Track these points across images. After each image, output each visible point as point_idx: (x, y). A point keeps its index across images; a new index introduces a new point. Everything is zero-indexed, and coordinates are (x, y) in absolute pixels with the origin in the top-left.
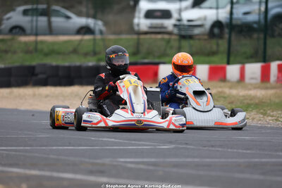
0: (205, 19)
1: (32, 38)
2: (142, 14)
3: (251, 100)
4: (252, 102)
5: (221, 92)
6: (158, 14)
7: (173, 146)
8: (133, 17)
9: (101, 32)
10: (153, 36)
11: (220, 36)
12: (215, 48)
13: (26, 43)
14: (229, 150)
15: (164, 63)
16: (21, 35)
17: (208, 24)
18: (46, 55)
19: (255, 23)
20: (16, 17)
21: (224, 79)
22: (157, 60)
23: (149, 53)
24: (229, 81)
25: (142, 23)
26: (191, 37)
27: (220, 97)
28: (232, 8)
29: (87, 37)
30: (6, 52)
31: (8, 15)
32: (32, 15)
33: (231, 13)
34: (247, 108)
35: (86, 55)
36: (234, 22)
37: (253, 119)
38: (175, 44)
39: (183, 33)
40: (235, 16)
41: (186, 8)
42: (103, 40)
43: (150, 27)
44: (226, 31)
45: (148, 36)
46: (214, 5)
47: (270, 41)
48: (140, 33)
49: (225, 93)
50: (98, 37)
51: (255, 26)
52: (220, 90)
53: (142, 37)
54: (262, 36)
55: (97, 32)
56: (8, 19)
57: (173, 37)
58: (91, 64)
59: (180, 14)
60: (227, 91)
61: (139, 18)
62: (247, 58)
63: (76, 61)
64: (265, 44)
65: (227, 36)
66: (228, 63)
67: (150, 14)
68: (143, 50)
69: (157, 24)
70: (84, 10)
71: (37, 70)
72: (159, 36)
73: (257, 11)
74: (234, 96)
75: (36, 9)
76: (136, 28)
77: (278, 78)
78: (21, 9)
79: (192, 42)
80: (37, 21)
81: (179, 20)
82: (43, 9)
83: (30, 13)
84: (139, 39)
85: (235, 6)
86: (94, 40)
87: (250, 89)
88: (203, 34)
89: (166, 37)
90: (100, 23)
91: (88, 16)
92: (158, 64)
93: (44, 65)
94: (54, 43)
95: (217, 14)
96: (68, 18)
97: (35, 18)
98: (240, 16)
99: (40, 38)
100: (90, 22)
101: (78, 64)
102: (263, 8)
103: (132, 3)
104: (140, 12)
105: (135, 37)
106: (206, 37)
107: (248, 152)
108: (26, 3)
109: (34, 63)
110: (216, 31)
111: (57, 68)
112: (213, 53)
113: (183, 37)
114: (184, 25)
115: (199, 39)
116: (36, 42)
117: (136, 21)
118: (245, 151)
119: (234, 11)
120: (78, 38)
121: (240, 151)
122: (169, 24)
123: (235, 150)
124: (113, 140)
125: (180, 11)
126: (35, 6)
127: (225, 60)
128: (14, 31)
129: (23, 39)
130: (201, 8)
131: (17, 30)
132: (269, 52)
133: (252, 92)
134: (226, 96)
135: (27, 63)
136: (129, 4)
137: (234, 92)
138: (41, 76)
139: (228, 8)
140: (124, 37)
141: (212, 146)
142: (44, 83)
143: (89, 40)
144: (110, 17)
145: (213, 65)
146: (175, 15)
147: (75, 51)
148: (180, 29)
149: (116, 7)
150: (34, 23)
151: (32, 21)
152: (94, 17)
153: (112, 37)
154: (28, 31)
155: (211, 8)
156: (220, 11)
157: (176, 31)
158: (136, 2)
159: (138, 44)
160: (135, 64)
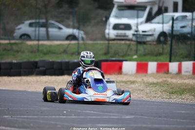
0: (155, 30)
1: (35, 43)
2: (111, 27)
3: (186, 86)
4: (187, 87)
5: (165, 81)
6: (122, 27)
7: (132, 117)
8: (105, 29)
9: (83, 39)
10: (119, 42)
11: (165, 43)
12: (161, 50)
13: (31, 46)
14: (171, 120)
15: (126, 60)
16: (28, 40)
17: (156, 34)
18: (45, 54)
19: (189, 33)
20: (24, 28)
21: (167, 72)
22: (121, 59)
23: (116, 53)
24: (171, 73)
25: (111, 33)
26: (144, 43)
27: (165, 84)
28: (173, 23)
29: (73, 42)
30: (18, 51)
31: (19, 27)
32: (36, 27)
33: (173, 27)
34: (183, 91)
35: (72, 54)
36: (174, 33)
37: (187, 99)
38: (134, 47)
39: (139, 40)
40: (175, 29)
41: (141, 23)
42: (84, 44)
43: (117, 36)
44: (169, 39)
45: (115, 42)
46: (161, 21)
48: (109, 40)
49: (168, 82)
50: (81, 42)
51: (189, 36)
52: (165, 79)
53: (111, 42)
54: (193, 43)
55: (80, 39)
56: (19, 29)
57: (132, 43)
58: (76, 61)
59: (137, 27)
60: (169, 80)
61: (109, 29)
62: (183, 58)
63: (66, 58)
65: (169, 42)
66: (170, 61)
67: (116, 27)
68: (112, 51)
69: (121, 33)
70: (71, 23)
71: (39, 65)
72: (123, 42)
73: (190, 26)
74: (174, 84)
75: (39, 22)
76: (107, 36)
78: (28, 22)
79: (145, 46)
80: (39, 31)
81: (137, 31)
82: (43, 23)
83: (34, 25)
84: (109, 44)
85: (175, 22)
86: (78, 44)
87: (185, 79)
88: (153, 41)
89: (128, 42)
90: (82, 32)
91: (74, 28)
92: (122, 61)
93: (44, 61)
94: (50, 46)
95: (163, 27)
96: (60, 28)
97: (37, 29)
98: (179, 29)
99: (41, 42)
100: (75, 32)
101: (67, 60)
102: (194, 24)
103: (104, 19)
104: (109, 26)
105: (106, 42)
106: (155, 43)
107: (184, 121)
108: (31, 18)
109: (37, 60)
110: (162, 39)
111: (53, 63)
112: (160, 54)
113: (139, 43)
114: (140, 35)
115: (150, 44)
116: (38, 45)
117: (107, 31)
118: (182, 120)
119: (175, 25)
120: (67, 42)
121: (178, 120)
122: (129, 33)
123: (175, 120)
124: (92, 112)
125: (137, 25)
126: (37, 21)
127: (168, 59)
128: (23, 37)
129: (29, 43)
130: (151, 23)
131: (25, 37)
133: (187, 81)
134: (168, 83)
135: (32, 60)
136: (102, 20)
137: (174, 81)
138: (42, 69)
139: (171, 22)
140: (99, 42)
141: (160, 117)
142: (44, 73)
143: (75, 44)
144: (89, 29)
145: (159, 62)
146: (134, 28)
147: (65, 52)
148: (137, 37)
149: (93, 22)
150: (37, 32)
151: (35, 31)
152: (78, 28)
153: (90, 42)
154: (33, 37)
155: (158, 23)
156: (165, 25)
157: (134, 39)
158: (107, 18)
159: (108, 47)
160: (106, 61)
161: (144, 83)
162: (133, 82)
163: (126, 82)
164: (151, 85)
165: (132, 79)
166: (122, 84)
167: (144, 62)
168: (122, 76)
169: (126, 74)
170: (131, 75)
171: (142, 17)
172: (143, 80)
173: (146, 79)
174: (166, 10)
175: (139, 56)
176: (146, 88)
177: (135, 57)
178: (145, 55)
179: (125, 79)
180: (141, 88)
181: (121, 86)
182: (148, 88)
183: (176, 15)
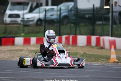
0: (34, 18)
2: (7, 16)
6: (14, 16)
8: (4, 17)
10: (12, 25)
11: (41, 25)
12: (38, 30)
14: (45, 73)
15: (17, 37)
17: (36, 20)
22: (14, 36)
23: (11, 33)
25: (7, 20)
26: (28, 26)
33: (45, 15)
36: (47, 19)
38: (22, 29)
39: (25, 24)
40: (47, 16)
41: (26, 13)
43: (11, 20)
44: (43, 23)
45: (10, 25)
46: (38, 12)
47: (62, 27)
48: (6, 24)
51: (56, 20)
53: (7, 26)
54: (58, 25)
57: (21, 26)
59: (23, 16)
61: (6, 17)
64: (60, 28)
65: (43, 25)
67: (10, 16)
68: (8, 31)
69: (14, 20)
72: (15, 25)
73: (56, 14)
76: (5, 22)
77: (65, 43)
79: (29, 28)
81: (23, 18)
84: (6, 27)
85: (47, 12)
88: (34, 24)
89: (18, 26)
95: (39, 16)
98: (49, 16)
102: (59, 13)
103: (3, 11)
105: (4, 26)
106: (35, 25)
107: (53, 73)
110: (39, 23)
112: (38, 32)
113: (25, 26)
114: (25, 21)
115: (32, 27)
117: (5, 19)
119: (47, 14)
121: (50, 73)
122: (19, 20)
123: (47, 73)
125: (24, 14)
127: (43, 35)
130: (32, 13)
132: (62, 31)
136: (1, 12)
139: (44, 13)
141: (38, 71)
145: (38, 37)
146: (21, 16)
156: (41, 14)
157: (22, 23)
158: (5, 11)
159: (6, 29)
160: (5, 37)
161: (28, 50)
162: (21, 50)
163: (17, 50)
164: (33, 52)
165: (21, 48)
166: (14, 51)
167: (28, 38)
168: (15, 46)
169: (17, 46)
170: (20, 46)
171: (26, 9)
172: (27, 49)
173: (29, 48)
174: (41, 5)
175: (25, 34)
176: (30, 53)
177: (23, 34)
178: (29, 33)
179: (16, 48)
180: (27, 54)
181: (14, 53)
182: (31, 54)
183: (48, 8)
